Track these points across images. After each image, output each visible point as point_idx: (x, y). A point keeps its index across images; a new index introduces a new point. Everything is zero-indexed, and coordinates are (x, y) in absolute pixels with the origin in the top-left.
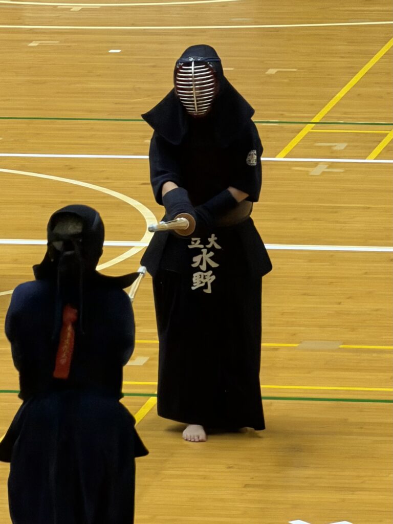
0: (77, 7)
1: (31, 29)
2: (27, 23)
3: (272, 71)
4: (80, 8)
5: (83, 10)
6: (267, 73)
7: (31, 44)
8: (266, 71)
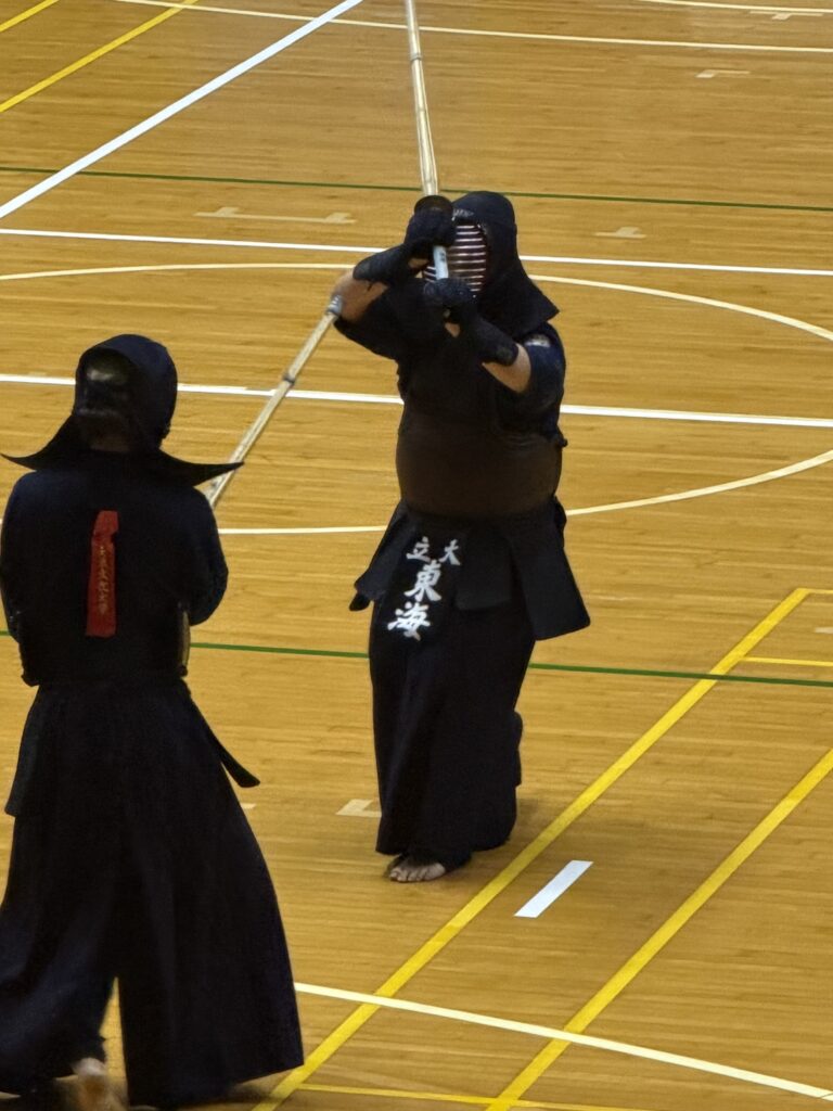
0: (782, 13)
1: (704, 49)
2: (696, 38)
4: (788, 15)
5: (791, 19)
7: (701, 76)
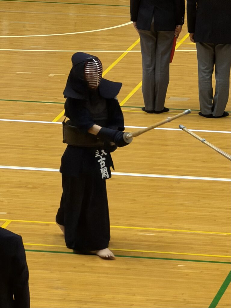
3: (52, 75)
6: (49, 76)
8: (49, 75)
